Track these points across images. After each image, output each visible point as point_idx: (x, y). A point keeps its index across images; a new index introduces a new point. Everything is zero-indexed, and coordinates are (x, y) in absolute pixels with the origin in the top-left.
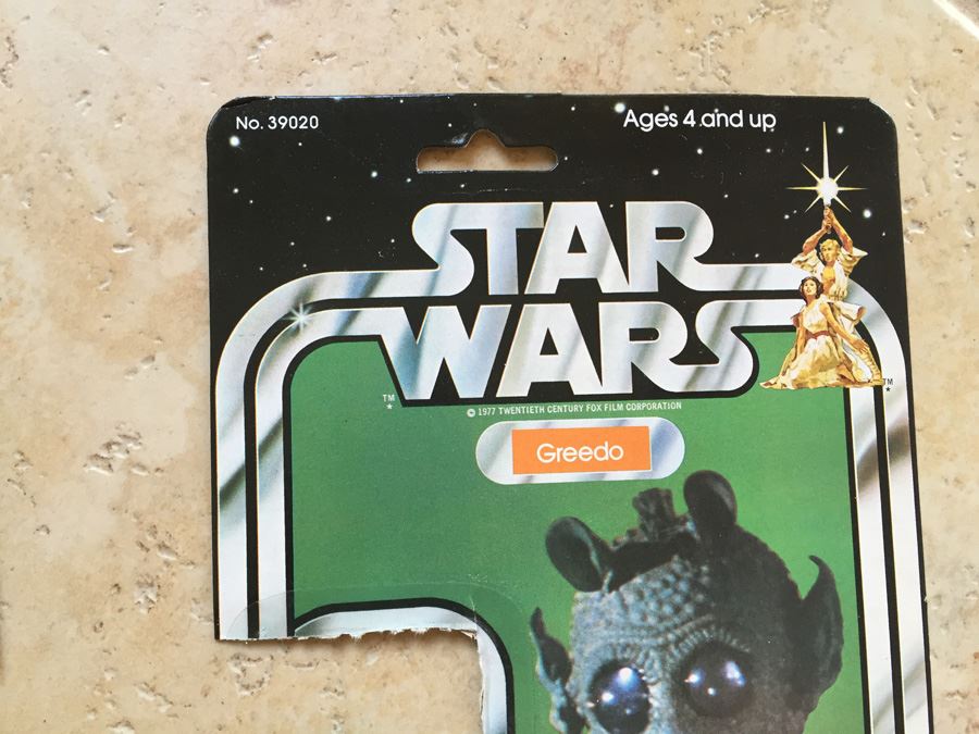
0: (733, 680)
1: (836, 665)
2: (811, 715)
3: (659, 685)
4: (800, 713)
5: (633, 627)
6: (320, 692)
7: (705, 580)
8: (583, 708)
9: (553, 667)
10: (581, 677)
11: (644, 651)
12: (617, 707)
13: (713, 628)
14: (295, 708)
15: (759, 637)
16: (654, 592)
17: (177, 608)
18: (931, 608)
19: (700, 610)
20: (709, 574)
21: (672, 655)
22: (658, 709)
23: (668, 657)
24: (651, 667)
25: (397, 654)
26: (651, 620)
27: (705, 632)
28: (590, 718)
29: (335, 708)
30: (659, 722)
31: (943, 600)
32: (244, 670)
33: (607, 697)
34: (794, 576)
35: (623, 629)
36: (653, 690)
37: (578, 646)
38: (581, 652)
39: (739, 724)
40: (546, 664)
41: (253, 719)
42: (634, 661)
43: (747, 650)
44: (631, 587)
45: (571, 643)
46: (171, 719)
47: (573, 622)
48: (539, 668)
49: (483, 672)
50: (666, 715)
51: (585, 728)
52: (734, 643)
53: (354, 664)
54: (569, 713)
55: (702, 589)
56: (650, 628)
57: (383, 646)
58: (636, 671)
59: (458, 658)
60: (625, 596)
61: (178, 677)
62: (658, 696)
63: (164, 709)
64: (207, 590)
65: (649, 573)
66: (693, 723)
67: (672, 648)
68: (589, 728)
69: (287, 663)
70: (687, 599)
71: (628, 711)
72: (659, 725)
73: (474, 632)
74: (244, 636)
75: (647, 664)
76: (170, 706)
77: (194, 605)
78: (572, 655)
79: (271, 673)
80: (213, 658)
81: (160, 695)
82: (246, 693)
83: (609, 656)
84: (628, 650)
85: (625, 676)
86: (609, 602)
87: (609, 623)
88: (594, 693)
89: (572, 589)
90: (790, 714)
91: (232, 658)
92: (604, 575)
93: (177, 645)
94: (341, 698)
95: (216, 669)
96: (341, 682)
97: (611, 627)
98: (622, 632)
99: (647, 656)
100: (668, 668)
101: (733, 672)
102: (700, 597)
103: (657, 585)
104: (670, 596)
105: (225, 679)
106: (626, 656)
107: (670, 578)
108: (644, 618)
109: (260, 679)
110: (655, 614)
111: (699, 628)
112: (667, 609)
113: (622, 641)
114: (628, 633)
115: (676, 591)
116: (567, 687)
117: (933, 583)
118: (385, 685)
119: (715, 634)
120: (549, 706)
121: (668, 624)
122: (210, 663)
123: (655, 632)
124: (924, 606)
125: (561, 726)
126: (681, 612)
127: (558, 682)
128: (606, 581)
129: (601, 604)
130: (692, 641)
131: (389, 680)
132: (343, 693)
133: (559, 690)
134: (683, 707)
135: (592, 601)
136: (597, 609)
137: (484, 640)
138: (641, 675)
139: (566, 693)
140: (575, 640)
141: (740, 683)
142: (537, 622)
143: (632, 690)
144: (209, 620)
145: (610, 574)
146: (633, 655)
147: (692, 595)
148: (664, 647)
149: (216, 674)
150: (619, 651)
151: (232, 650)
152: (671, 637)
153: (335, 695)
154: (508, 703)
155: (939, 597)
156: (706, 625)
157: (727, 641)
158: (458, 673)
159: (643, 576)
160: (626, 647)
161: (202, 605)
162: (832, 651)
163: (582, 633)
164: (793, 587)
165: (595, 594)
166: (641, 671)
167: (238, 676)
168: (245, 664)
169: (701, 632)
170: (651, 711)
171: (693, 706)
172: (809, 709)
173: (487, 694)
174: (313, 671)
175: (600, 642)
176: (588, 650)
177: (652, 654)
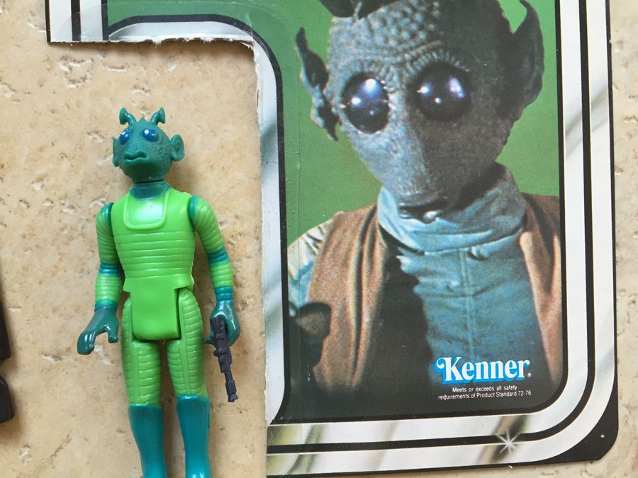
0: (456, 94)
1: (538, 86)
2: (516, 123)
3: (397, 93)
4: (507, 121)
5: (377, 47)
6: (131, 89)
7: (436, 13)
8: (337, 109)
9: (314, 75)
10: (336, 84)
11: (386, 67)
12: (364, 109)
13: (441, 51)
14: (111, 99)
15: (478, 61)
16: (395, 20)
17: (18, 18)
18: (615, 50)
19: (431, 37)
20: (440, 9)
21: (408, 71)
22: (396, 112)
23: (404, 72)
24: (391, 79)
25: (191, 64)
26: (392, 43)
27: (434, 54)
28: (342, 116)
29: (143, 102)
30: (396, 122)
31: (625, 45)
32: (71, 68)
33: (356, 101)
34: (506, 15)
35: (370, 48)
36: (392, 97)
37: (334, 60)
38: (336, 65)
39: (459, 126)
40: (308, 74)
41: (78, 106)
42: (378, 74)
43: (467, 70)
44: (377, 15)
45: (328, 57)
46: (14, 103)
47: (329, 41)
48: (302, 76)
49: (259, 77)
50: (401, 117)
51: (338, 125)
52: (457, 64)
53: (157, 70)
54: (325, 111)
55: (434, 20)
56: (391, 49)
57: (180, 57)
58: (379, 82)
59: (239, 69)
60: (372, 22)
61: (19, 71)
62: (395, 102)
63: (9, 95)
64: (41, 6)
65: (392, 5)
66: (423, 124)
67: (408, 65)
68: (341, 123)
69: (104, 65)
70: (421, 27)
71: (372, 113)
72: (396, 124)
73: (250, 43)
74: (69, 39)
75: (388, 77)
76: (14, 92)
77: (30, 17)
78: (328, 67)
79: (92, 72)
80: (46, 58)
81: (6, 84)
82: (72, 86)
83: (358, 69)
84: (373, 66)
85: (370, 86)
86: (359, 27)
87: (359, 43)
88: (346, 97)
89: (329, 14)
90: (499, 121)
91: (61, 59)
92: (355, 5)
93: (18, 46)
94: (147, 94)
95: (48, 67)
96: (147, 82)
97: (360, 47)
98: (368, 51)
99: (388, 70)
100: (404, 80)
101: (455, 87)
102: (432, 27)
103: (398, 15)
104: (408, 25)
105: (56, 74)
106: (371, 69)
107: (408, 10)
108: (386, 41)
109: (83, 76)
110: (395, 38)
111: (430, 51)
112: (405, 35)
113: (368, 58)
114: (374, 51)
115: (413, 21)
116: (324, 92)
117: (617, 31)
118: (182, 87)
119: (442, 56)
120: (310, 104)
121: (406, 46)
122: (44, 61)
123: (394, 52)
124: (609, 46)
125: (320, 121)
126: (416, 38)
127: (317, 88)
128: (357, 10)
129: (353, 28)
130: (424, 61)
131: (185, 83)
132: (149, 91)
133: (318, 94)
134: (415, 111)
135: (346, 24)
136: (349, 31)
137: (259, 52)
138: (383, 85)
139: (323, 97)
140: (331, 55)
141: (461, 95)
142: (301, 39)
143: (376, 96)
144: (43, 29)
145: (360, 4)
146: (377, 69)
147: (426, 25)
148: (402, 65)
149: (49, 70)
150: (366, 66)
151: (61, 52)
152: (407, 56)
153: (143, 92)
154: (278, 102)
155: (621, 42)
156: (435, 49)
157: (452, 62)
158: (239, 81)
159: (387, 7)
160: (371, 63)
161: (36, 17)
162: (535, 75)
163: (337, 50)
164: (505, 23)
165: (348, 20)
166: (383, 82)
167: (66, 73)
168: (72, 64)
169: (431, 54)
170: (390, 113)
171: (423, 111)
172: (515, 118)
173: (262, 94)
174: (125, 73)
175: (351, 58)
176: (341, 64)
177: (392, 69)
